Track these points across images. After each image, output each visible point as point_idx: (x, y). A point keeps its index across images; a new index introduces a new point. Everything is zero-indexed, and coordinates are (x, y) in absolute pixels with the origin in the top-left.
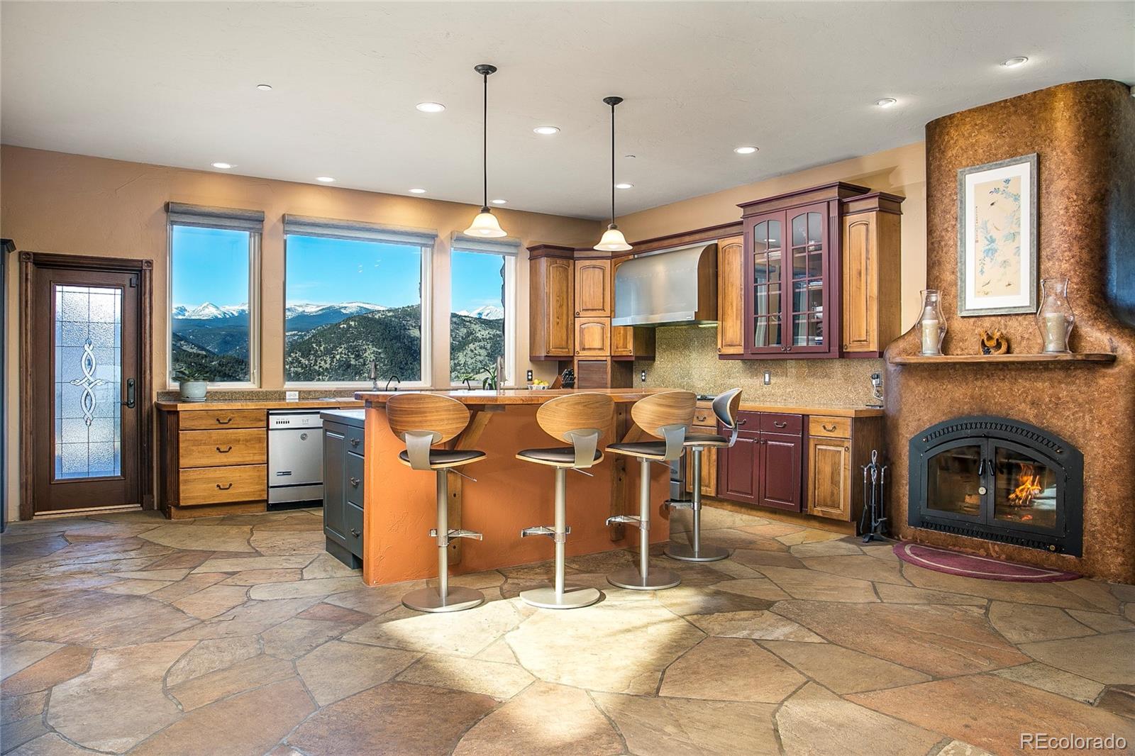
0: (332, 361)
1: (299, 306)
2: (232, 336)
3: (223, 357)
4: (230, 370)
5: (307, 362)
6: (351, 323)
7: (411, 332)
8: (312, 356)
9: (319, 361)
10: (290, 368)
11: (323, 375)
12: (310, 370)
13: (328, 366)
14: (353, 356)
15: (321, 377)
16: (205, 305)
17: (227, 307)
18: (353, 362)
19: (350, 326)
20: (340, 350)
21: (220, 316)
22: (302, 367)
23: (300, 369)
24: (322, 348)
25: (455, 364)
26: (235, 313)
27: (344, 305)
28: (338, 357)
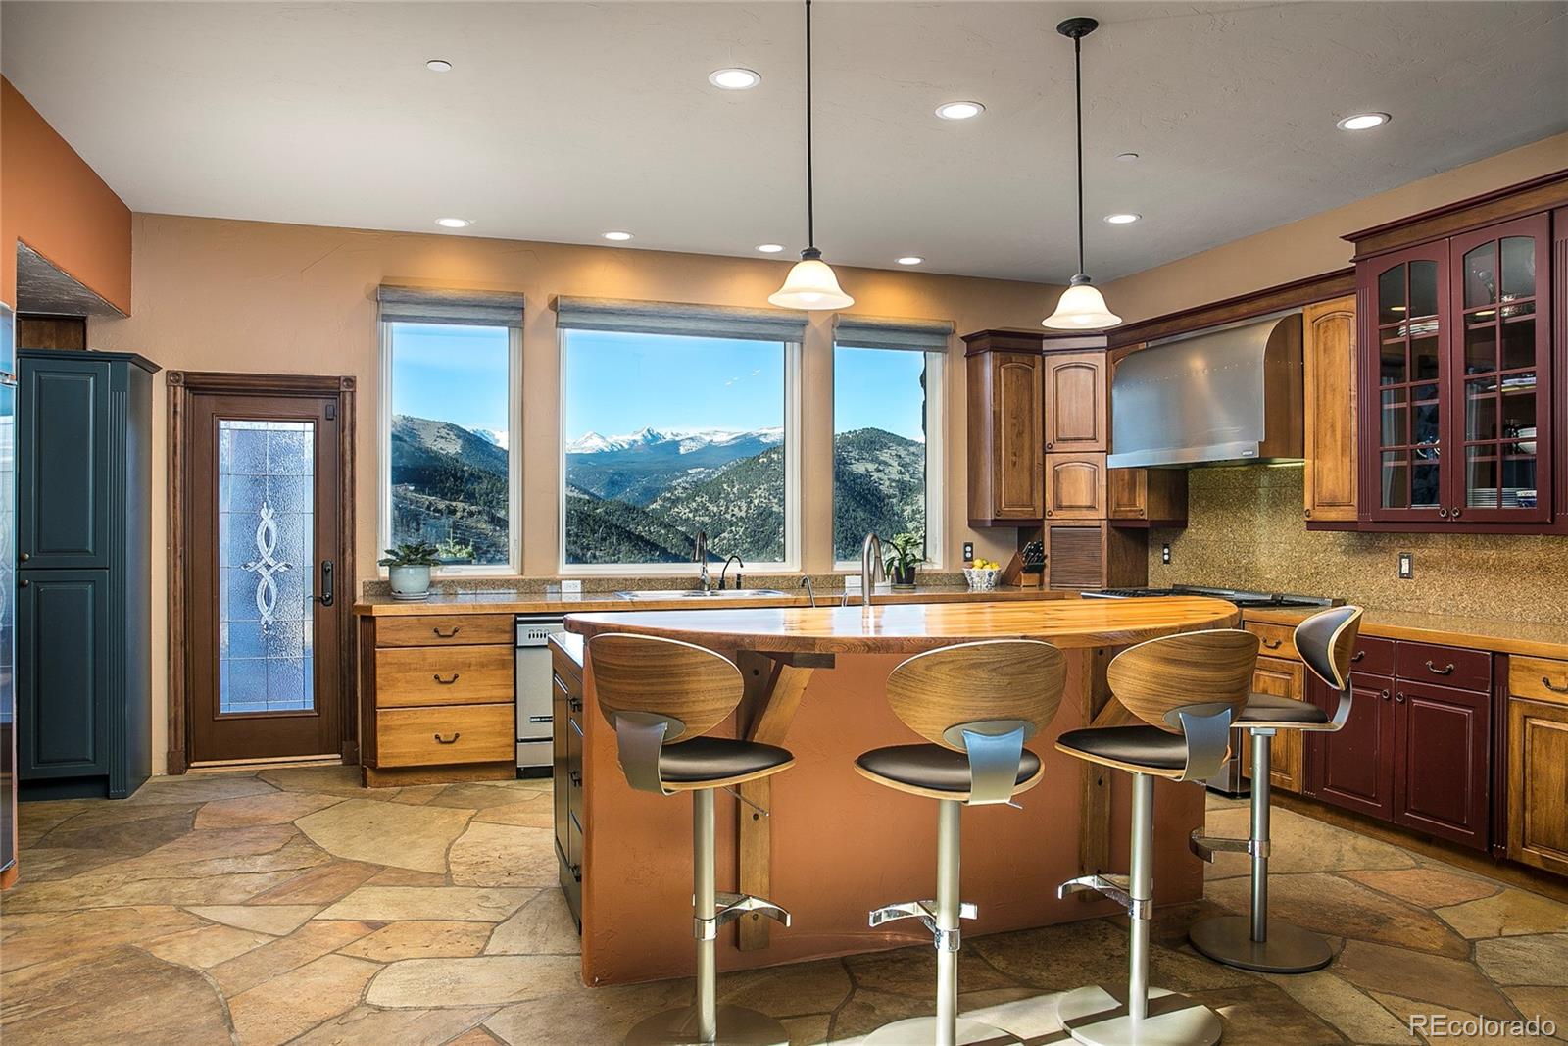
0: (749, 507)
1: (707, 434)
2: (621, 475)
3: (611, 503)
4: (618, 519)
5: (716, 509)
6: (773, 456)
7: (853, 467)
8: (722, 501)
9: (731, 508)
10: (694, 516)
11: (737, 526)
12: (720, 519)
13: (743, 514)
14: (776, 500)
15: (733, 529)
16: (588, 435)
17: (616, 438)
18: (776, 508)
19: (771, 460)
20: (758, 494)
21: (606, 450)
22: (709, 515)
23: (707, 518)
24: (735, 490)
25: (913, 510)
26: (624, 445)
27: (764, 432)
28: (756, 501)
